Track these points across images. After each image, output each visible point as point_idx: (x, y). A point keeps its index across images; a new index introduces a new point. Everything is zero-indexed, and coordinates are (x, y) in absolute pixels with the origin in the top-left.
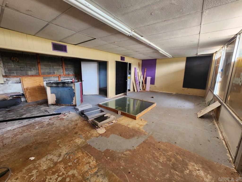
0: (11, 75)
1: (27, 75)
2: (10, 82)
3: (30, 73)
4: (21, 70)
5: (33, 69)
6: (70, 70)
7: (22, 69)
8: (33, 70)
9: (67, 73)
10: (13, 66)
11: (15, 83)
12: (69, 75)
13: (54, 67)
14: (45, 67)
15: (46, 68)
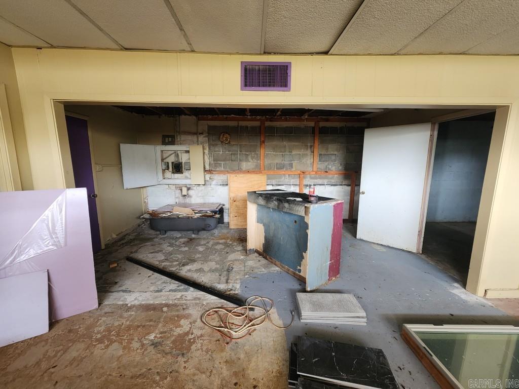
0: (217, 169)
1: (239, 171)
2: (214, 183)
3: (244, 166)
4: (232, 160)
5: (252, 156)
6: (333, 158)
7: (233, 157)
8: (250, 160)
9: (322, 166)
10: (220, 152)
11: (221, 185)
12: (327, 172)
13: (294, 153)
14: (274, 153)
15: (275, 155)
